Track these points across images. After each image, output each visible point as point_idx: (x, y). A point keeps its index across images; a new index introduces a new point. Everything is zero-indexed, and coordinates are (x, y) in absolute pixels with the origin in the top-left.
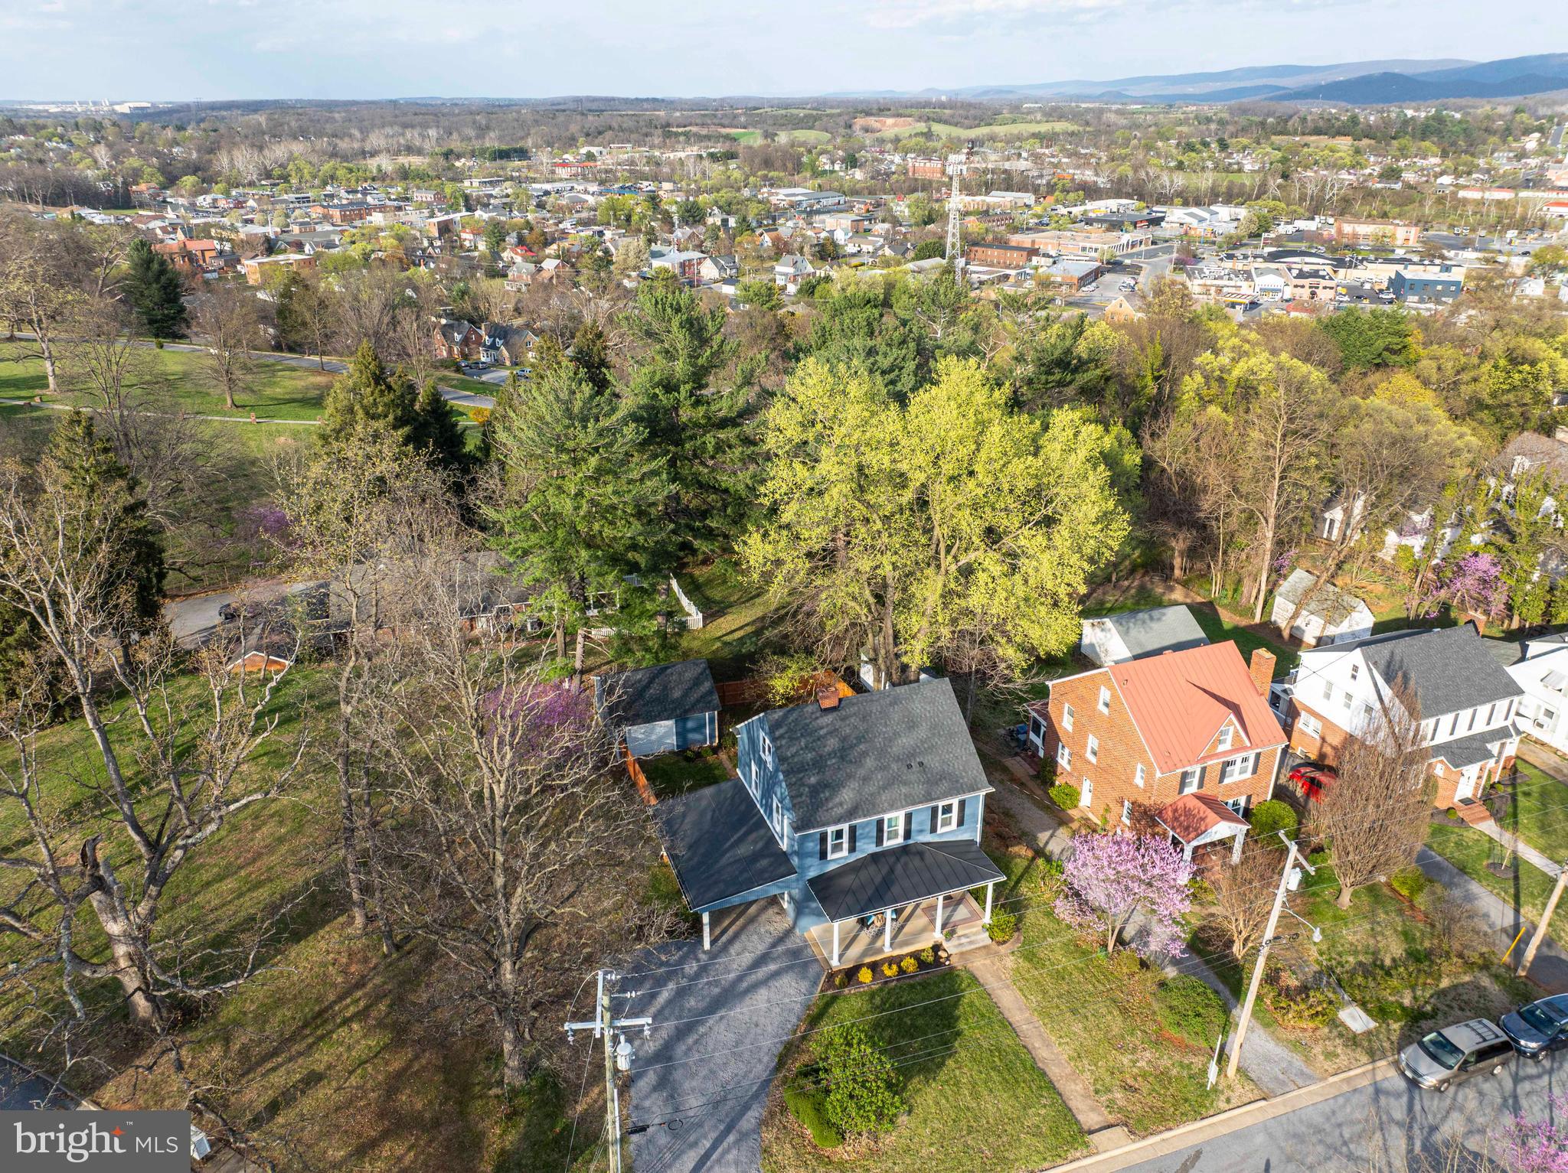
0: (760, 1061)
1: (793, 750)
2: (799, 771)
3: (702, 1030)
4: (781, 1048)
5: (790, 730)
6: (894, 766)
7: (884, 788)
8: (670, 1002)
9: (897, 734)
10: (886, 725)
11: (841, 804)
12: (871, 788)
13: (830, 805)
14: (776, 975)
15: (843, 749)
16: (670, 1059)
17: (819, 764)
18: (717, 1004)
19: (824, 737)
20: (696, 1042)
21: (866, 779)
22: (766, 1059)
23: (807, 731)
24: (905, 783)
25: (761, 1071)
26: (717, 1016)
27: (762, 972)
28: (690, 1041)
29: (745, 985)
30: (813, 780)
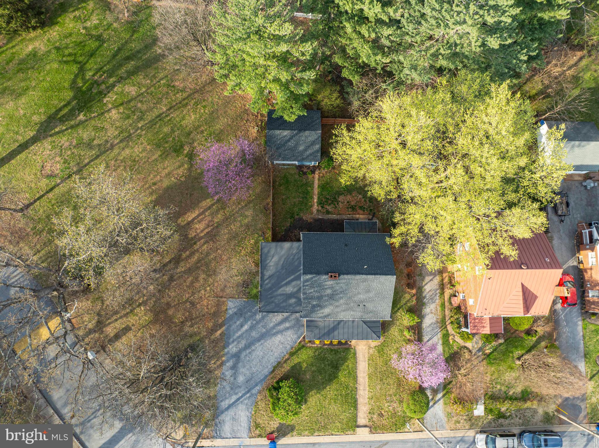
0: (267, 367)
1: (310, 291)
2: (310, 299)
3: (253, 348)
4: (276, 363)
5: (312, 284)
6: (352, 304)
7: (344, 311)
8: (247, 331)
9: (359, 293)
10: (356, 289)
11: (323, 313)
12: (338, 310)
13: (318, 312)
14: (287, 329)
15: (333, 294)
16: (239, 357)
17: (320, 298)
18: (263, 337)
19: (326, 289)
20: (250, 353)
21: (337, 306)
22: (270, 367)
23: (320, 285)
24: (354, 311)
25: (266, 371)
26: (260, 343)
27: (282, 327)
28: (248, 351)
29: (274, 331)
30: (315, 303)
